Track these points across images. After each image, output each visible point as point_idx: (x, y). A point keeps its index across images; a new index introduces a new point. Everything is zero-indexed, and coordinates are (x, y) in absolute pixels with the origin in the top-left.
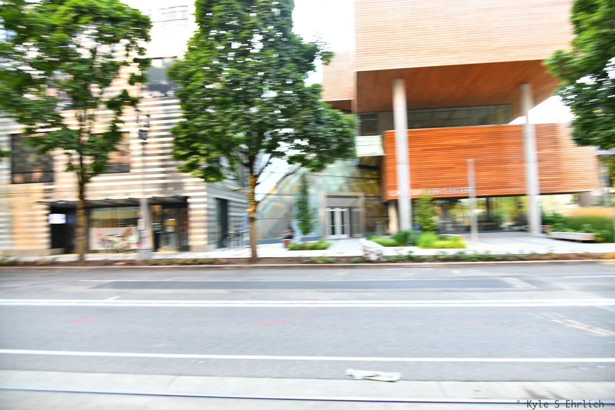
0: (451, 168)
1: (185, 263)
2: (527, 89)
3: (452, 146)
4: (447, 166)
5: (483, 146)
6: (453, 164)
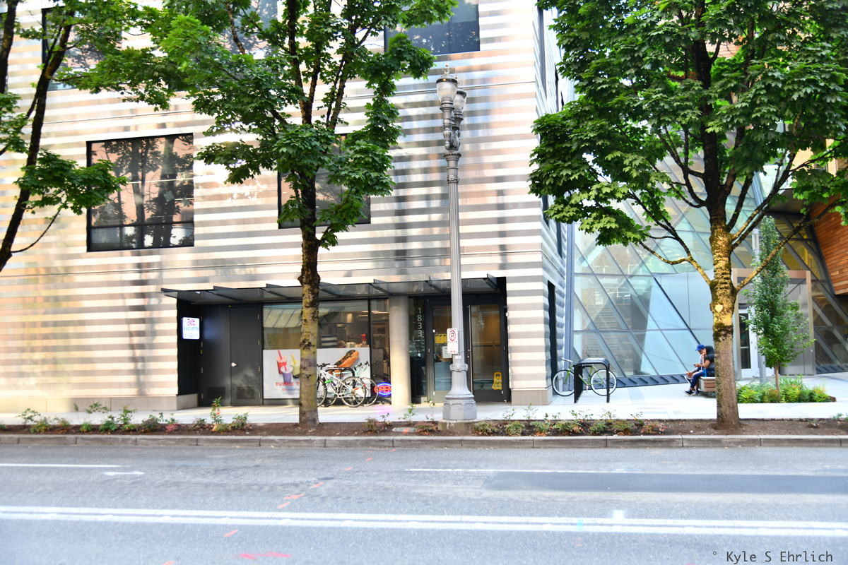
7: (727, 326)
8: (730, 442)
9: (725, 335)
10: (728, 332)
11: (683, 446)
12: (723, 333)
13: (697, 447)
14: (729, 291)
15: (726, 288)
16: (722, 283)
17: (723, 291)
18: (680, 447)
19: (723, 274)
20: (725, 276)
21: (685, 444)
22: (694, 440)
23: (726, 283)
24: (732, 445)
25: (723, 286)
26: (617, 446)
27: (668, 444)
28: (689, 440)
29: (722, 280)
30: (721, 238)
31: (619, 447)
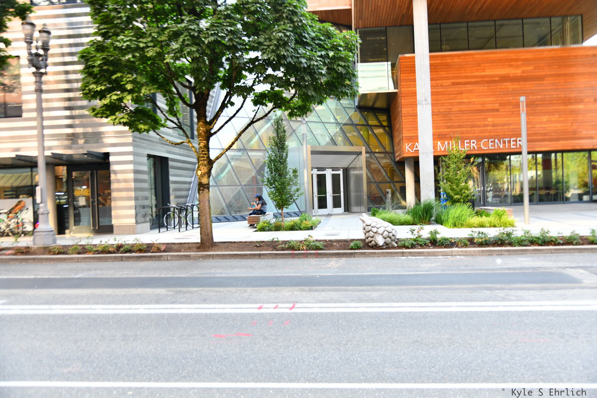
0: (498, 110)
1: (105, 250)
3: (497, 79)
4: (489, 106)
5: (541, 78)
6: (497, 105)
7: (204, 184)
8: (195, 257)
9: (203, 190)
10: (205, 188)
11: (167, 260)
12: (202, 188)
13: (175, 260)
14: (206, 162)
15: (204, 160)
16: (201, 157)
17: (202, 162)
18: (165, 260)
19: (202, 151)
20: (204, 153)
21: (169, 258)
22: (174, 255)
23: (204, 157)
24: (196, 258)
25: (202, 159)
26: (128, 260)
27: (159, 258)
28: (171, 256)
29: (202, 155)
30: (202, 129)
31: (129, 261)
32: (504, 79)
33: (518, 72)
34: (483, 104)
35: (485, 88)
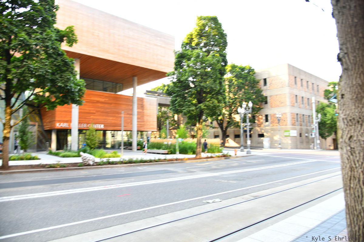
0: (94, 113)
2: (136, 79)
3: (95, 101)
4: (92, 112)
5: (111, 104)
6: (95, 111)
7: (8, 137)
8: (5, 173)
10: (8, 139)
12: (6, 139)
14: (9, 127)
16: (7, 124)
17: (7, 126)
19: (8, 121)
30: (9, 110)
32: (98, 102)
33: (103, 100)
34: (90, 110)
35: (90, 104)
